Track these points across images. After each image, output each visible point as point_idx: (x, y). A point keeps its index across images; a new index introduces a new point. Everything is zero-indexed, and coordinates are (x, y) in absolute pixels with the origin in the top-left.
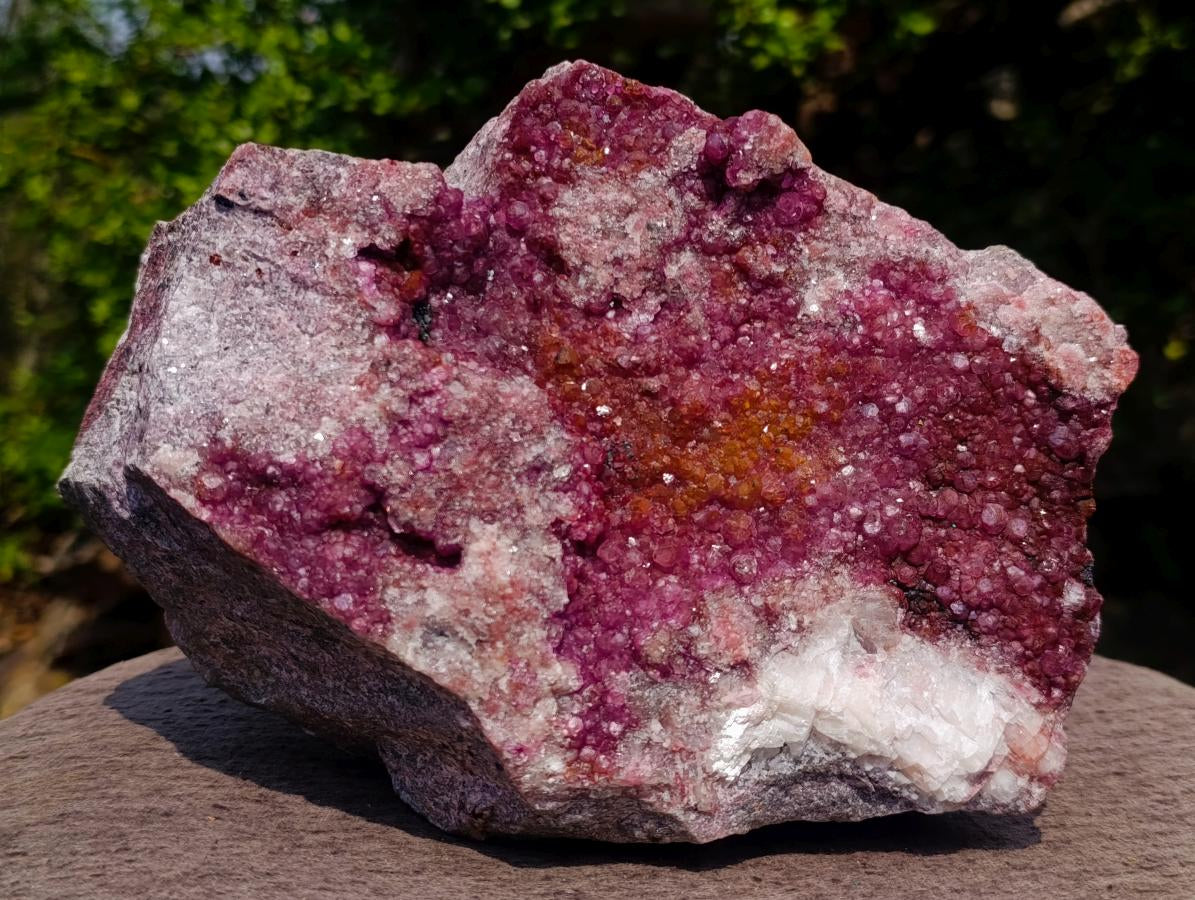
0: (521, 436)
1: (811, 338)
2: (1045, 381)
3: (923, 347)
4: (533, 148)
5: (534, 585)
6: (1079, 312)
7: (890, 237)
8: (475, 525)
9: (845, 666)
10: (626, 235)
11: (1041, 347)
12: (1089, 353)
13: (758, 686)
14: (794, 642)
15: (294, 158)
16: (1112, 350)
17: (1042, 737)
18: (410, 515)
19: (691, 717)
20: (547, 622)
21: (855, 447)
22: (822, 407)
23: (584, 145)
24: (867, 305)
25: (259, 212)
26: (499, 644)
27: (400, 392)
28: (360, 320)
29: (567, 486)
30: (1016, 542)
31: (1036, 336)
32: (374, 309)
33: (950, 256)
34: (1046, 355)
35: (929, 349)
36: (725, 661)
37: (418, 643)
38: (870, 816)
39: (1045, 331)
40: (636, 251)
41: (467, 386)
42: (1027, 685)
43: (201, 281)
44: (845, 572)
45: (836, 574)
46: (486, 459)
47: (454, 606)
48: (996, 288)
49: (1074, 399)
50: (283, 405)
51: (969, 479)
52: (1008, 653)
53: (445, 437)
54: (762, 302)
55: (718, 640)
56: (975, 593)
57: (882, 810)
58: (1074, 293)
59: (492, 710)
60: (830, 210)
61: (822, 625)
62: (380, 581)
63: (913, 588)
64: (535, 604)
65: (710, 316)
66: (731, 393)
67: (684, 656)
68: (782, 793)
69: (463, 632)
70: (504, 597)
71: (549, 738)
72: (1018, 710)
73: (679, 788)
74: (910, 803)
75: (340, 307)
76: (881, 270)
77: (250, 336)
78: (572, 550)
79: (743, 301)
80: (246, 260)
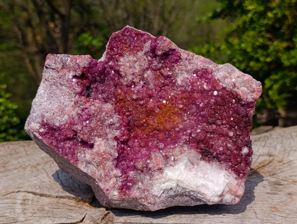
0: (107, 117)
1: (179, 90)
2: (237, 97)
3: (206, 90)
4: (114, 48)
5: (109, 152)
6: (246, 79)
7: (199, 63)
8: (97, 139)
9: (186, 169)
10: (135, 67)
11: (236, 89)
12: (248, 89)
13: (164, 174)
14: (173, 163)
15: (59, 56)
16: (255, 88)
17: (237, 186)
18: (82, 137)
19: (148, 182)
20: (113, 160)
21: (190, 116)
22: (181, 106)
23: (125, 47)
24: (191, 81)
25: (53, 69)
26: (101, 166)
27: (80, 109)
28: (73, 92)
29: (119, 128)
30: (231, 138)
31: (234, 85)
32: (76, 90)
33: (214, 67)
34: (237, 90)
35: (208, 91)
36: (156, 168)
37: (84, 166)
38: (196, 205)
39: (237, 85)
40: (137, 71)
41: (95, 107)
42: (233, 173)
43: (44, 84)
44: (186, 146)
45: (184, 147)
46: (99, 123)
47: (91, 157)
48: (225, 74)
49: (244, 101)
50: (57, 113)
51: (219, 122)
52: (228, 165)
53: (90, 118)
54: (167, 81)
55: (154, 164)
56: (218, 151)
57: (198, 203)
58: (245, 74)
59: (101, 181)
60: (182, 58)
61: (180, 159)
62: (76, 152)
63: (204, 150)
64: (109, 156)
65: (155, 86)
66: (159, 104)
67: (146, 168)
68: (172, 199)
69: (94, 163)
70: (102, 155)
71: (114, 187)
72: (230, 179)
73: (146, 198)
74: (205, 202)
75: (69, 90)
76: (196, 72)
77: (52, 97)
78: (120, 143)
79: (162, 82)
80: (51, 80)
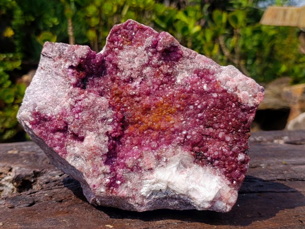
0: (101, 111)
1: (177, 88)
2: (237, 101)
3: (206, 91)
4: (115, 41)
5: (99, 147)
6: (248, 83)
7: (200, 63)
8: (88, 132)
9: (177, 171)
10: (134, 62)
11: (237, 92)
12: (250, 94)
13: (154, 175)
14: (164, 164)
15: (57, 45)
16: (257, 93)
17: (229, 193)
18: (73, 129)
19: (137, 181)
20: (102, 156)
21: (187, 116)
22: (178, 106)
23: (126, 40)
24: (191, 81)
25: (49, 57)
26: (90, 161)
27: (73, 100)
28: (68, 83)
29: (111, 124)
30: (227, 142)
31: (236, 89)
32: (71, 80)
33: (216, 68)
34: (238, 94)
35: (207, 92)
36: (146, 168)
37: (73, 159)
38: (185, 209)
39: (238, 88)
40: (136, 66)
41: (89, 99)
42: (226, 179)
43: (40, 73)
44: (180, 148)
45: (178, 148)
46: (91, 116)
47: (81, 151)
48: (227, 77)
49: (245, 106)
50: (49, 102)
51: (216, 126)
52: (222, 171)
53: (83, 111)
54: (166, 80)
55: (145, 163)
56: (213, 155)
57: (188, 208)
58: (247, 78)
59: (88, 176)
60: (184, 56)
61: (172, 161)
62: (65, 144)
63: (198, 153)
64: (99, 151)
65: (153, 83)
66: (156, 102)
67: (136, 166)
68: (161, 201)
69: (83, 157)
70: (91, 150)
71: (101, 184)
72: (223, 186)
73: (134, 198)
74: (194, 207)
75: (64, 80)
76: (197, 72)
77: (46, 86)
78: (112, 139)
79: (162, 79)
80: (47, 68)
